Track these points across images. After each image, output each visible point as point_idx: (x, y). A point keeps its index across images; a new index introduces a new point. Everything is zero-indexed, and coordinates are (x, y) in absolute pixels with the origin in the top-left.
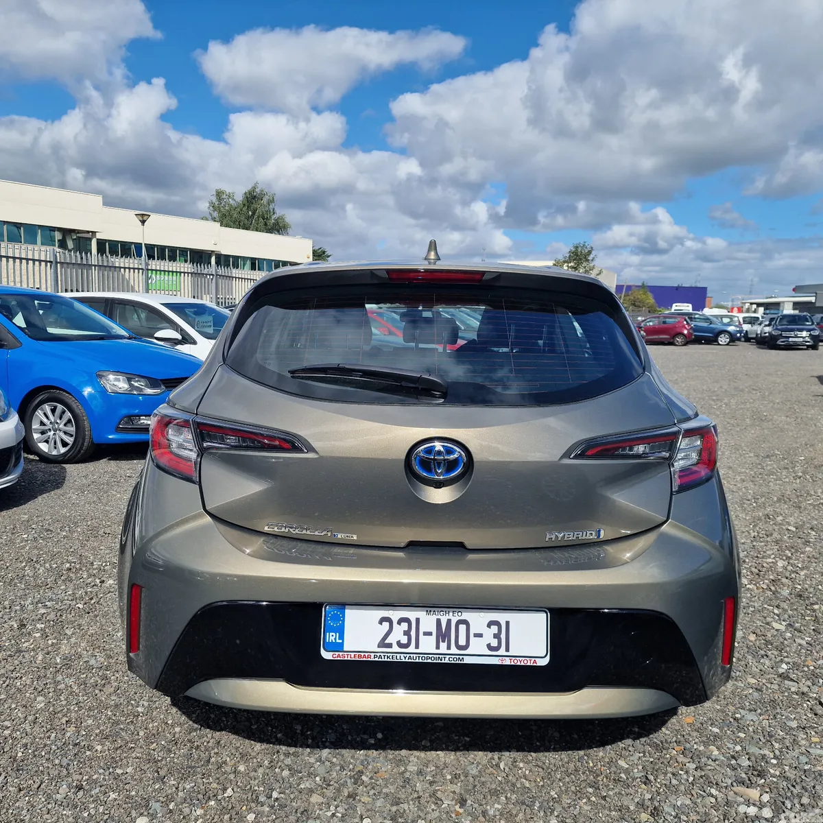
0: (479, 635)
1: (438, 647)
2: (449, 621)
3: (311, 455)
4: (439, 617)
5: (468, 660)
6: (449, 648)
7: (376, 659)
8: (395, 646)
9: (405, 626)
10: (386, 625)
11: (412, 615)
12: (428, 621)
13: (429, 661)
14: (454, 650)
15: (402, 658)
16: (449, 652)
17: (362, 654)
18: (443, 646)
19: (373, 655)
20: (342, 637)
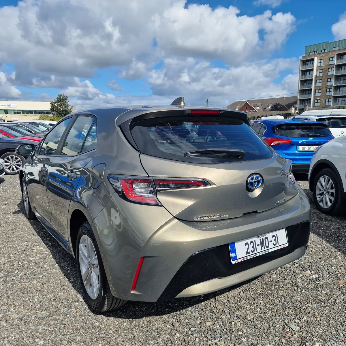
0: (271, 241)
1: (262, 249)
2: (263, 239)
3: (214, 186)
4: (260, 238)
5: (270, 251)
6: (264, 248)
7: (247, 259)
8: (251, 252)
9: (252, 244)
10: (247, 245)
11: (253, 240)
12: (257, 240)
13: (261, 254)
14: (266, 249)
15: (254, 256)
16: (265, 250)
17: (243, 258)
18: (263, 248)
19: (246, 257)
20: (236, 254)
